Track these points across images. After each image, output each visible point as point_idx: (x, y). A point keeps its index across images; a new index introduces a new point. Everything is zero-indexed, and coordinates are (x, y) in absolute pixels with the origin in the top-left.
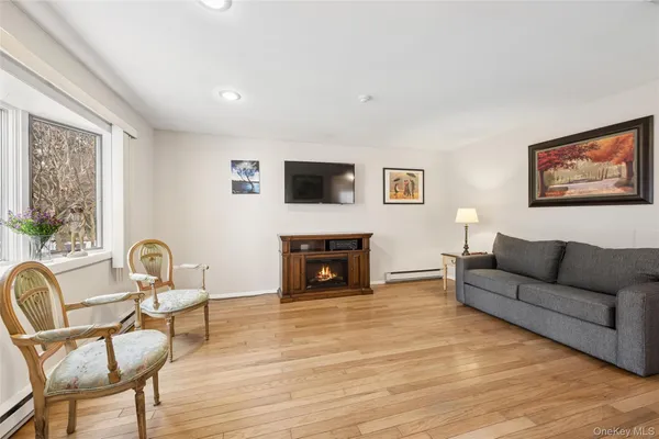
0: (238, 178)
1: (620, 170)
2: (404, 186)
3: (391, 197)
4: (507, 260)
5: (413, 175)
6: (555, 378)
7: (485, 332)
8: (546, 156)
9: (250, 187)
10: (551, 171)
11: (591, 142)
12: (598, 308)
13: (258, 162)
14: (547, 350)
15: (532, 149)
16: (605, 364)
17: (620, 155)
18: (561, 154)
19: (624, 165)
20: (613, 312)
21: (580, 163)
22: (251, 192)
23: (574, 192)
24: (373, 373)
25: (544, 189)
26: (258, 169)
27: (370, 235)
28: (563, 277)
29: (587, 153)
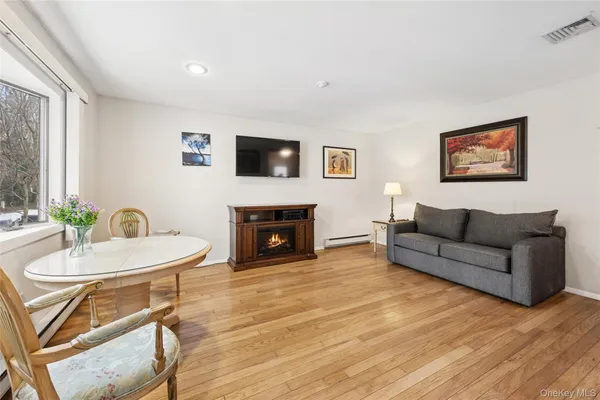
0: (188, 150)
1: (505, 155)
2: (339, 163)
3: (330, 172)
4: (425, 225)
5: (347, 154)
6: (475, 314)
7: (417, 284)
8: (454, 142)
9: (201, 159)
10: (457, 154)
11: (485, 133)
12: (498, 258)
13: (209, 136)
14: (464, 294)
15: (443, 136)
16: (505, 300)
17: (506, 143)
18: (465, 141)
19: (508, 151)
20: (509, 261)
21: (478, 149)
22: (202, 164)
23: (473, 171)
24: (341, 326)
25: (452, 169)
26: (209, 142)
27: (315, 206)
28: (469, 236)
29: (483, 142)
